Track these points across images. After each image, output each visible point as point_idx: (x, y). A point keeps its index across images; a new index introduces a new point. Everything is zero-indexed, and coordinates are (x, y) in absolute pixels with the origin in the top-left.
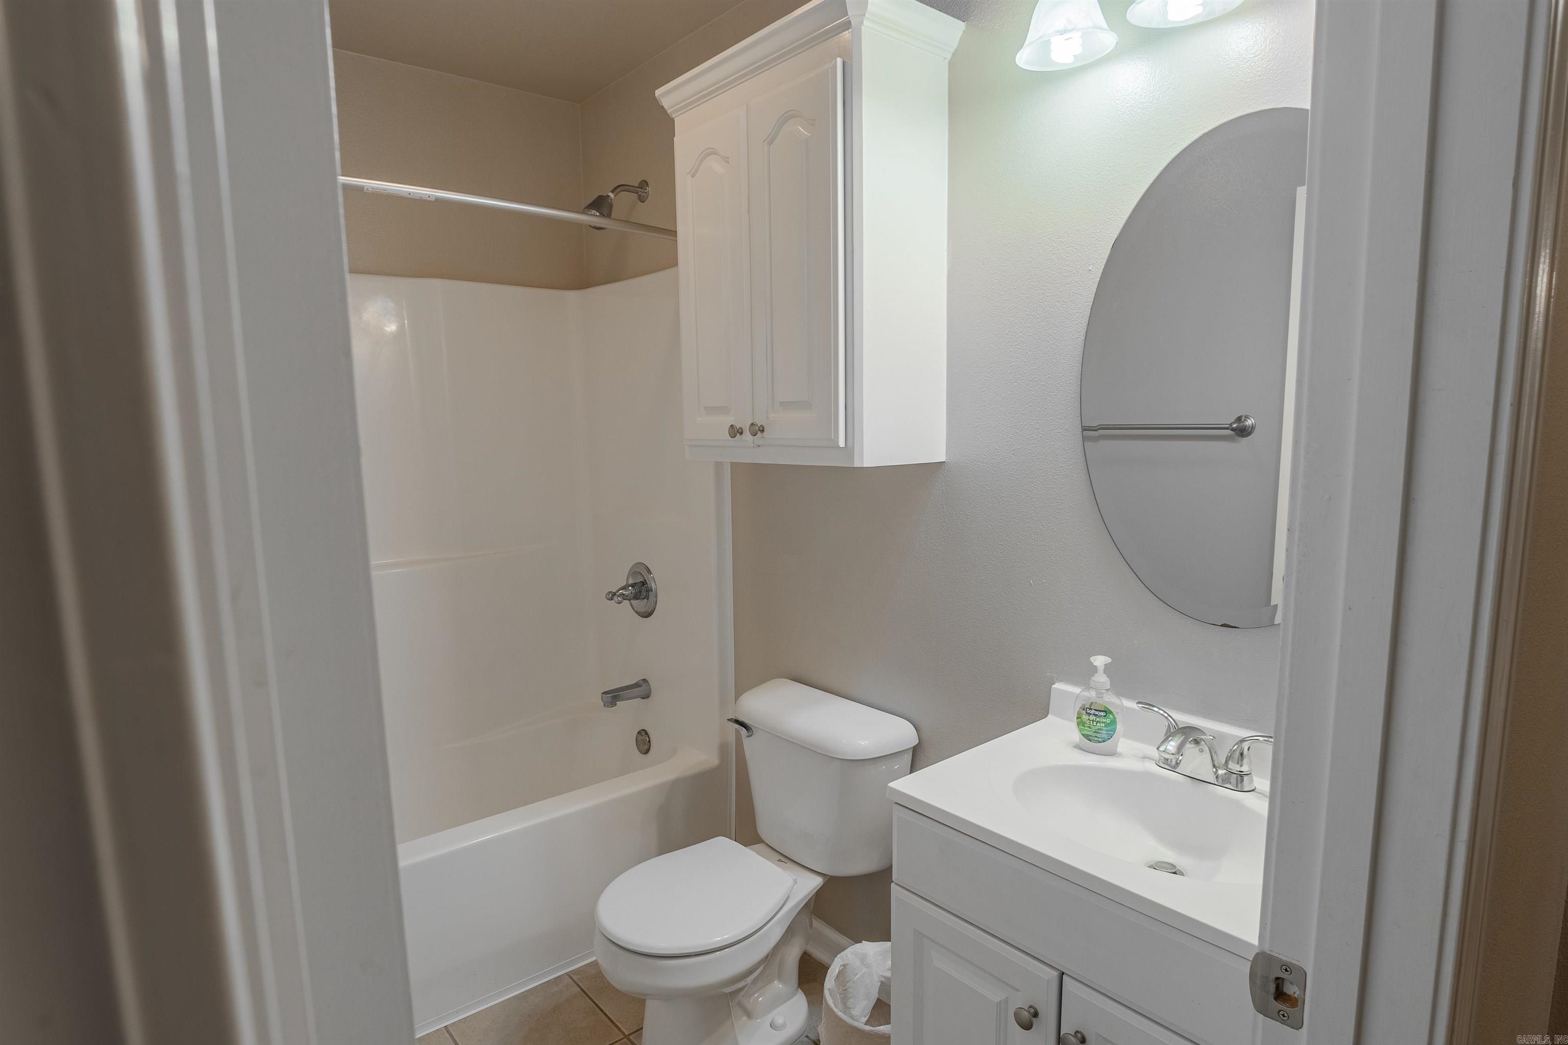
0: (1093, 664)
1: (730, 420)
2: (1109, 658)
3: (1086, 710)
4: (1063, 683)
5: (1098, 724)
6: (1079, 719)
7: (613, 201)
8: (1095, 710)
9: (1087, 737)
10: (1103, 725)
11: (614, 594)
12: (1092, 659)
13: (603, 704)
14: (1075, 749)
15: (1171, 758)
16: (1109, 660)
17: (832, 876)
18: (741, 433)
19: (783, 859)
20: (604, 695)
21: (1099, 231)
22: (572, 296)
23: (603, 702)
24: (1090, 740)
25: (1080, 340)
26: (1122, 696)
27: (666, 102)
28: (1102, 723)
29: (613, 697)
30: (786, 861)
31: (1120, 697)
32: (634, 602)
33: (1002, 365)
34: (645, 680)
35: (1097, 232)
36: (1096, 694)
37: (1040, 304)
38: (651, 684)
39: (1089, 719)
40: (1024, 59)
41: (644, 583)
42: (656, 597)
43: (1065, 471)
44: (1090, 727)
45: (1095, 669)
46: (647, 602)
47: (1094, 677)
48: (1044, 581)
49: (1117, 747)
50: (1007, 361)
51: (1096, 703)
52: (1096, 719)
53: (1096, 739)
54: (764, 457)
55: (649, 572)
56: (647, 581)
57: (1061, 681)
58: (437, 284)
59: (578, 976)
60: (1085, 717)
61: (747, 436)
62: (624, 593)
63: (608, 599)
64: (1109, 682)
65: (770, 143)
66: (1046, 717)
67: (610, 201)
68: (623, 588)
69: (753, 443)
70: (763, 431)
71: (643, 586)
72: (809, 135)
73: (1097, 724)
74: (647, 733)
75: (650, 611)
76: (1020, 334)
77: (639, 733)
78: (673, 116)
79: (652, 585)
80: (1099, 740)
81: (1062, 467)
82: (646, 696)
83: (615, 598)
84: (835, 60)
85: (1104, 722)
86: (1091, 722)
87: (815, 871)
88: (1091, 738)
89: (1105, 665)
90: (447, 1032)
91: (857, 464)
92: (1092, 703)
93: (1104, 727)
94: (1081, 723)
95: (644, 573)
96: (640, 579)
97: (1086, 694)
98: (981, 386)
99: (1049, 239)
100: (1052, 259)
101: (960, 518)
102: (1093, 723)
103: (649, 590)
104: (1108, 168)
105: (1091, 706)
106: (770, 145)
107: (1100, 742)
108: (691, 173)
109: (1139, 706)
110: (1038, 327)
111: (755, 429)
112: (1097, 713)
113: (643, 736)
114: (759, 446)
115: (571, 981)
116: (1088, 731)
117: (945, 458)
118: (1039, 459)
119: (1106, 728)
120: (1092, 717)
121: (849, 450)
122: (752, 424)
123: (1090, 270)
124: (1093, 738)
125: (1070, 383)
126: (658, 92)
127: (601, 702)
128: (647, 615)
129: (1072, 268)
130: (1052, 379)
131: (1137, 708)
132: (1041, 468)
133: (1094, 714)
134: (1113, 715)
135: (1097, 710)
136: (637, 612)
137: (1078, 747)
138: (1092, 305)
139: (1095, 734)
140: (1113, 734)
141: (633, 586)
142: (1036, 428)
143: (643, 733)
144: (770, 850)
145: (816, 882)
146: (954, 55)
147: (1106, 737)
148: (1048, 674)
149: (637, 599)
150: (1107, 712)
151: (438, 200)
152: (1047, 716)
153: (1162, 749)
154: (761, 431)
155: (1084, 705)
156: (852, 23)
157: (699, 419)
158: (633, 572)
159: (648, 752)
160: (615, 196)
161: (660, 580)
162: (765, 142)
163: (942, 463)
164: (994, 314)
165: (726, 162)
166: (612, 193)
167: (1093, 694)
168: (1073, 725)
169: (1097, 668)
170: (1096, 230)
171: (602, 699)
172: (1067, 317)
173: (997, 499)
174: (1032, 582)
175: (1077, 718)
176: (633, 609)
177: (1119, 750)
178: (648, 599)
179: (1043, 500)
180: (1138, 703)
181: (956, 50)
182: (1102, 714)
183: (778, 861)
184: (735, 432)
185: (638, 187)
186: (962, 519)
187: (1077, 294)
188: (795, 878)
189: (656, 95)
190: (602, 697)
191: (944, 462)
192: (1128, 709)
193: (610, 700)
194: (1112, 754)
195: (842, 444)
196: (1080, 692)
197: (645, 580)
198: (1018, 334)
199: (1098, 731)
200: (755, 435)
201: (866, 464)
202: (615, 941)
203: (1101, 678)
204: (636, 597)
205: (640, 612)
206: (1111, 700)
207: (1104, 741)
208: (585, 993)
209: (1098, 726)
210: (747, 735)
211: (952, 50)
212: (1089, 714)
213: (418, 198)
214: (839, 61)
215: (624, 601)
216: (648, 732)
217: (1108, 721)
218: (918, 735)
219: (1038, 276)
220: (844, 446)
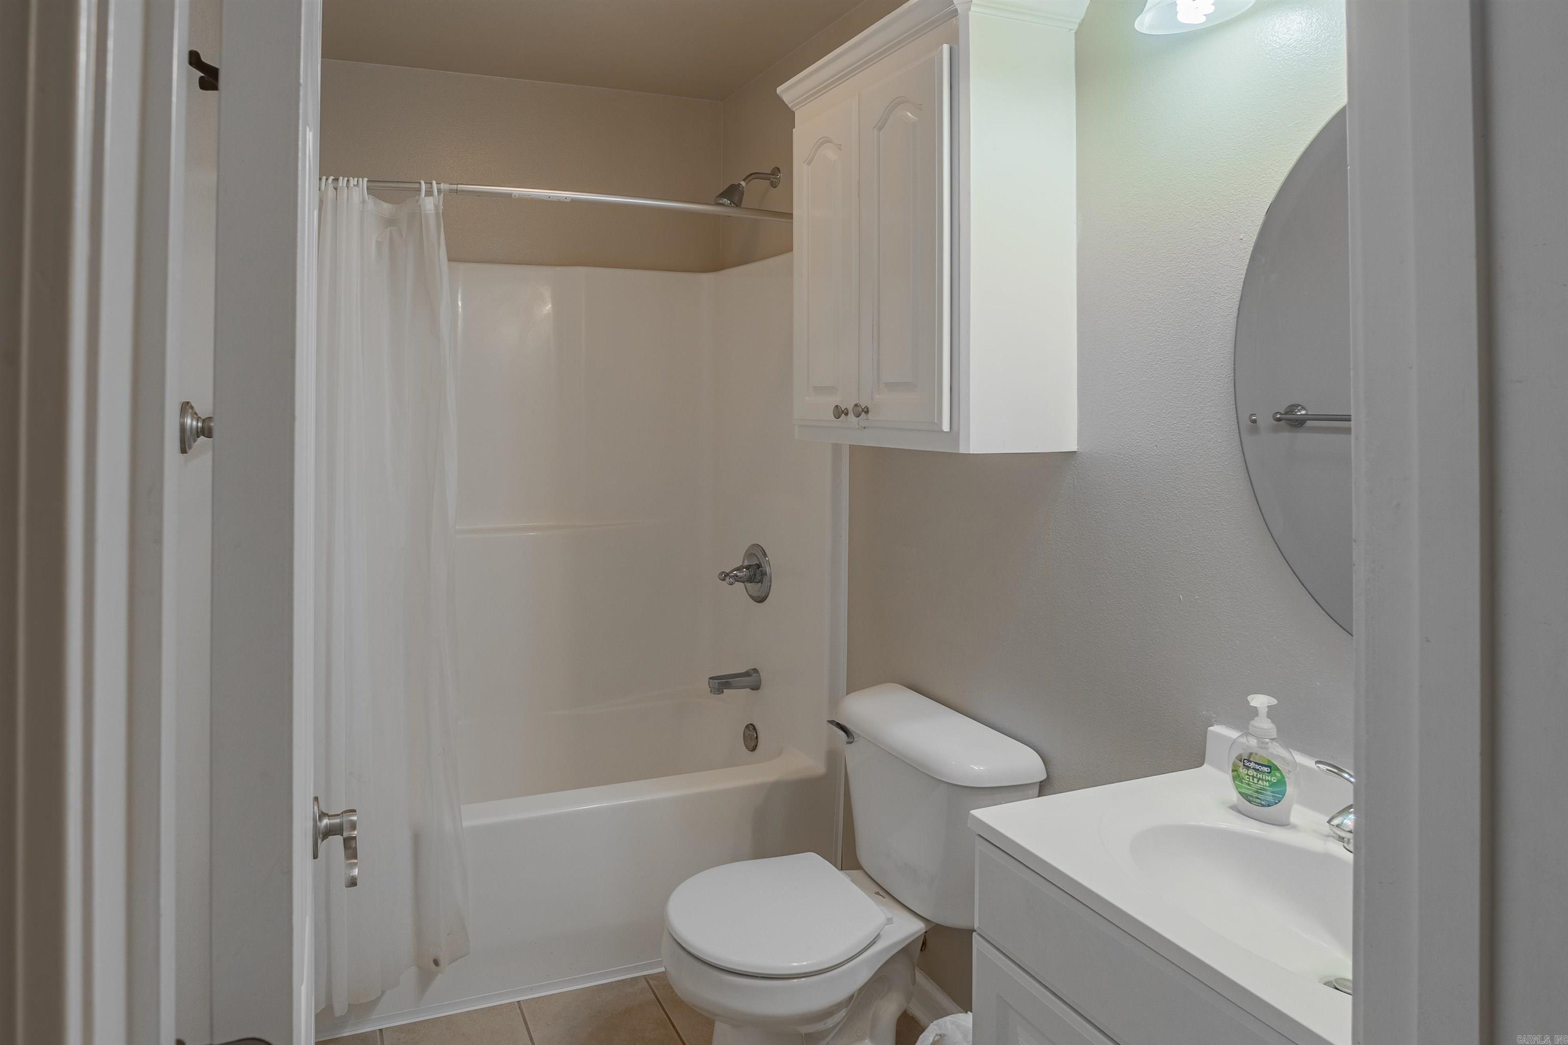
0: (1249, 703)
1: (835, 400)
2: (1275, 700)
3: (1244, 762)
4: (1224, 726)
5: (1260, 782)
6: (1235, 772)
7: (744, 189)
8: (1256, 763)
9: (1245, 796)
10: (1267, 784)
11: (727, 575)
12: (1249, 698)
13: (709, 689)
14: (1232, 811)
15: (1349, 837)
16: (1274, 701)
17: (938, 924)
18: (847, 414)
19: (881, 892)
20: (711, 681)
21: (1250, 196)
22: (706, 278)
23: (710, 688)
24: (1250, 801)
25: (1232, 317)
26: (1294, 749)
27: (786, 98)
28: (1266, 781)
29: (722, 683)
30: (884, 896)
31: (1291, 750)
32: (749, 585)
33: (1141, 345)
34: (755, 671)
35: (1249, 197)
36: (1258, 743)
37: (1183, 277)
38: (761, 675)
39: (1247, 774)
40: (1145, 23)
41: (759, 566)
42: (771, 581)
43: (1219, 468)
44: (1249, 785)
45: (1254, 712)
46: (761, 585)
47: (1253, 721)
48: (1196, 597)
49: (1288, 817)
50: (1146, 341)
51: (1256, 754)
52: (1257, 775)
53: (1258, 801)
54: (869, 440)
55: (765, 555)
56: (762, 564)
57: (1220, 723)
58: (581, 271)
59: (655, 982)
60: (1243, 771)
61: (851, 415)
62: (738, 574)
63: (720, 579)
64: (1275, 730)
65: (880, 129)
66: (1201, 766)
67: (741, 189)
68: (738, 569)
69: (858, 424)
70: (867, 412)
71: (759, 569)
72: (917, 119)
73: (1258, 781)
74: (755, 729)
75: (763, 595)
76: (1160, 311)
77: (747, 727)
78: (794, 110)
79: (766, 569)
80: (1263, 803)
81: (1216, 462)
82: (756, 687)
83: (727, 579)
84: (941, 47)
85: (1268, 781)
86: (1251, 778)
87: (915, 912)
88: (1251, 799)
89: (1268, 707)
90: (519, 1008)
91: (962, 450)
92: (1251, 754)
93: (1269, 787)
94: (1237, 777)
95: (760, 555)
96: (755, 562)
97: (1244, 740)
98: (1117, 368)
99: (1191, 206)
100: (1196, 228)
101: (1095, 516)
102: (1253, 780)
103: (764, 574)
104: (1259, 127)
105: (1250, 758)
106: (880, 131)
107: (1263, 806)
108: (807, 161)
109: (1319, 767)
110: (1181, 303)
111: (859, 410)
112: (1258, 767)
113: (750, 730)
114: (865, 428)
115: (647, 986)
116: (1248, 789)
117: (1077, 447)
118: (1186, 452)
119: (1271, 789)
120: (1251, 772)
121: (954, 434)
122: (856, 405)
123: (1242, 239)
124: (1254, 800)
125: (1222, 366)
126: (779, 90)
127: (708, 687)
128: (761, 600)
129: (1219, 238)
130: (1199, 361)
131: (1316, 768)
132: (1190, 463)
133: (1253, 768)
134: (1281, 774)
135: (1259, 764)
136: (751, 596)
137: (1235, 808)
138: (1245, 278)
139: (1256, 795)
140: (1282, 798)
141: (748, 568)
142: (1182, 416)
143: (751, 727)
144: (869, 879)
145: (916, 927)
146: (1080, 25)
147: (1271, 799)
148: (1204, 713)
149: (751, 582)
150: (1272, 768)
151: (574, 201)
152: (1203, 765)
153: (1336, 822)
154: (865, 412)
155: (1241, 755)
156: (959, 10)
157: (807, 398)
158: (749, 554)
159: (755, 749)
160: (746, 185)
161: (775, 564)
162: (875, 129)
163: (1070, 455)
164: (1129, 289)
165: (839, 149)
166: (744, 181)
167: (1253, 742)
168: (1228, 777)
169: (1257, 711)
170: (1246, 194)
171: (709, 685)
172: (1216, 292)
173: (1138, 496)
174: (1181, 597)
175: (1233, 771)
176: (747, 592)
177: (1294, 819)
178: (762, 583)
179: (1193, 500)
180: (1317, 762)
181: (1083, 20)
182: (1266, 769)
183: (875, 893)
184: (839, 412)
185: (771, 174)
186: (1097, 517)
187: (1227, 265)
188: (890, 916)
189: (777, 92)
190: (709, 681)
191: (1076, 452)
192: (1303, 767)
193: (716, 687)
194: (1283, 823)
195: (946, 427)
196: (1237, 738)
197: (760, 563)
198: (1158, 311)
199: (1259, 791)
200: (858, 416)
201: (974, 449)
202: (684, 945)
203: (1264, 724)
204: (751, 580)
205: (753, 596)
206: (1277, 752)
207: (1269, 806)
208: (659, 1002)
209: (1260, 784)
210: (847, 740)
211: (1079, 21)
212: (1248, 768)
213: (557, 200)
214: (946, 48)
215: (736, 582)
216: (756, 727)
217: (1274, 779)
218: (1046, 769)
219: (1179, 247)
220: (949, 431)
